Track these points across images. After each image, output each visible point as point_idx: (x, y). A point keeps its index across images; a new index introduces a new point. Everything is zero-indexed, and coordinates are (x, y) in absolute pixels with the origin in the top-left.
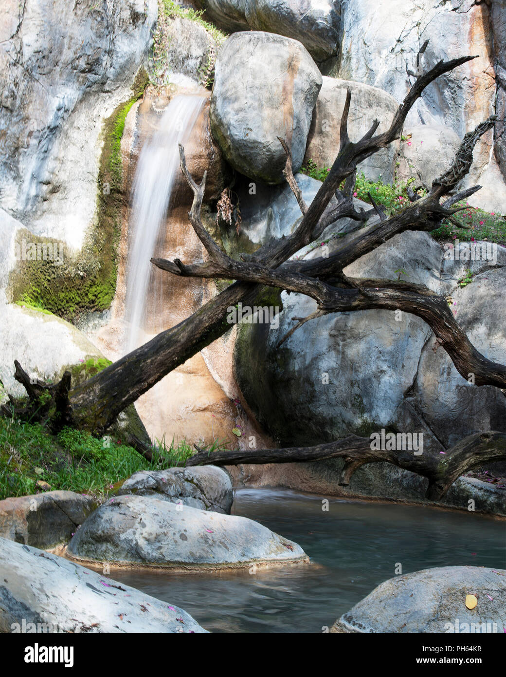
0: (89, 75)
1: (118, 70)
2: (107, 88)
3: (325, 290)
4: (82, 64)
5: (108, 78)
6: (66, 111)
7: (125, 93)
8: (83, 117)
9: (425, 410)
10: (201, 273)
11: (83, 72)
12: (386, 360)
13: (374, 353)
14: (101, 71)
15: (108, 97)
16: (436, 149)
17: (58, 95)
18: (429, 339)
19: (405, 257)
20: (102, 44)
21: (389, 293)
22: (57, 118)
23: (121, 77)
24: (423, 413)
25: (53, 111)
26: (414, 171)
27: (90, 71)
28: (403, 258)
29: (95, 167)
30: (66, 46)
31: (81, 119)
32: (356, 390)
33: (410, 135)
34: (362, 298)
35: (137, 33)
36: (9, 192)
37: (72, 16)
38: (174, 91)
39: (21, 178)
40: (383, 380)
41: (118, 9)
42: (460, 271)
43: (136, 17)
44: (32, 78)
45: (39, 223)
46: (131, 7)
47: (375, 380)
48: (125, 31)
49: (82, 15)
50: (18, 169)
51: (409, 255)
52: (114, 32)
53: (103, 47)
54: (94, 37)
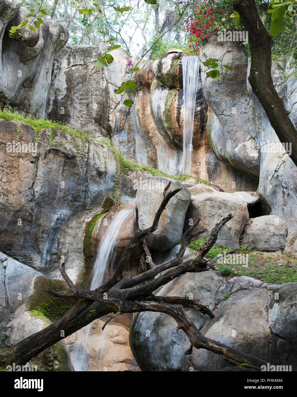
0: (75, 203)
1: (93, 199)
2: (88, 208)
3: (121, 303)
4: (70, 198)
5: (87, 203)
6: (62, 220)
7: (100, 210)
8: (74, 222)
9: (194, 362)
10: (65, 295)
11: (71, 201)
12: (176, 337)
13: (170, 333)
14: (82, 200)
15: (89, 212)
16: (264, 228)
17: (57, 213)
18: (202, 326)
19: (196, 285)
20: (80, 188)
21: (152, 303)
22: (56, 223)
23: (95, 201)
24: (193, 363)
25: (54, 221)
26: (250, 240)
27: (75, 201)
28: (195, 286)
29: (81, 245)
30: (58, 191)
31: (74, 224)
32: (163, 352)
33: (251, 222)
34: (137, 306)
35: (102, 181)
36: (36, 259)
37: (61, 177)
38: (123, 207)
39: (41, 252)
40: (175, 347)
41: (89, 171)
42: (227, 292)
43: (100, 174)
44: (41, 207)
45: (53, 273)
46: (97, 169)
47: (171, 347)
48: (94, 181)
49: (67, 176)
50: (39, 248)
51: (198, 284)
52: (87, 182)
53: (81, 189)
54: (75, 185)
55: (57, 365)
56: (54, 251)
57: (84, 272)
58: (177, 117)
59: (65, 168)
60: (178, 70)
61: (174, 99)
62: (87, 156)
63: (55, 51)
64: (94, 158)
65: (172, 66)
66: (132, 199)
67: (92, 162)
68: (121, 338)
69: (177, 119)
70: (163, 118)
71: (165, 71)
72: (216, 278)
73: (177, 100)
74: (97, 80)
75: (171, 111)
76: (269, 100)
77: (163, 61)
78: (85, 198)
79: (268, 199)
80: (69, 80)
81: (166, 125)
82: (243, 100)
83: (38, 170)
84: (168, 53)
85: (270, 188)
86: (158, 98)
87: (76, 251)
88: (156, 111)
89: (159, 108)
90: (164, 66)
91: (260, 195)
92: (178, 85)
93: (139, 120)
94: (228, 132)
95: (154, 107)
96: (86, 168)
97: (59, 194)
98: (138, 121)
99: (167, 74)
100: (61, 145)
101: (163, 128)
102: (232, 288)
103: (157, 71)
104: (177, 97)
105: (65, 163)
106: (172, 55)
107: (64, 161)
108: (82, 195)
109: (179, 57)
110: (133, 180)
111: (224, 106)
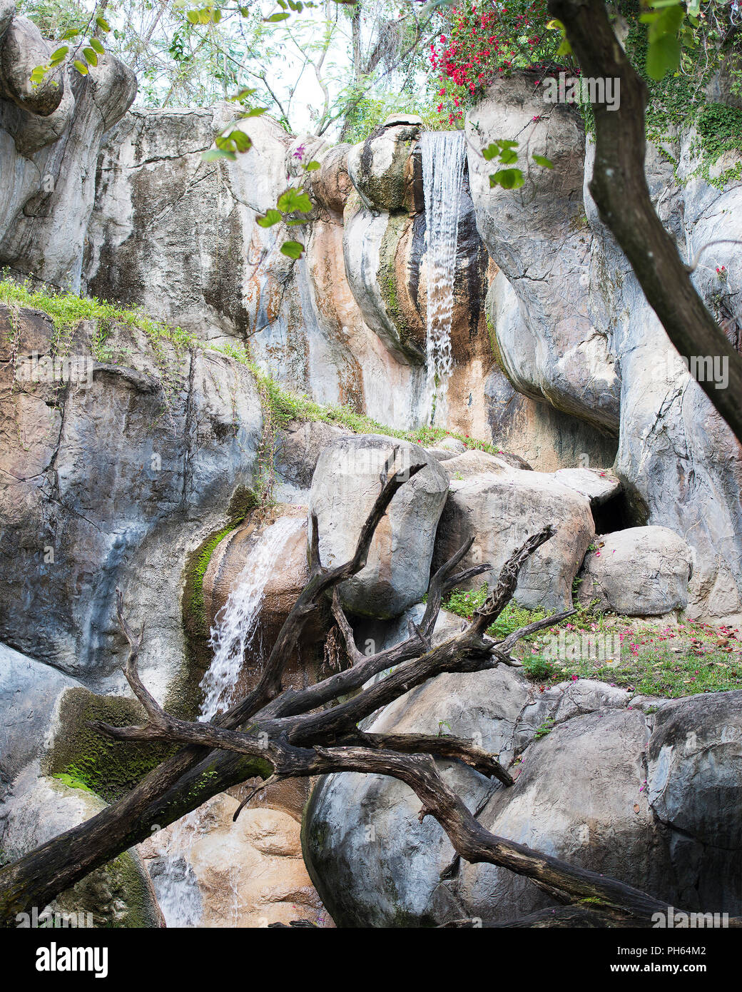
0: (159, 504)
1: (204, 494)
2: (191, 516)
3: (279, 751)
4: (146, 491)
5: (190, 505)
6: (128, 548)
7: (221, 519)
8: (158, 553)
9: (463, 896)
10: (138, 736)
11: (150, 499)
12: (417, 834)
13: (403, 826)
14: (178, 497)
15: (195, 527)
16: (632, 558)
17: (115, 531)
18: (483, 807)
20: (173, 467)
21: (356, 752)
22: (114, 556)
23: (210, 498)
24: (461, 900)
25: (108, 549)
26: (599, 589)
27: (160, 499)
28: (462, 706)
29: (176, 610)
30: (118, 474)
31: (157, 556)
32: (386, 872)
33: (601, 543)
34: (319, 759)
35: (226, 448)
36: (65, 647)
37: (123, 438)
38: (279, 513)
39: (78, 628)
40: (415, 859)
41: (194, 424)
42: (543, 719)
43: (221, 430)
44: (75, 515)
45: (107, 679)
46: (213, 420)
47: (405, 859)
48: (206, 448)
49: (138, 436)
50: (71, 619)
51: (471, 703)
52: (189, 452)
53: (175, 470)
54: (159, 460)
55: (121, 910)
56: (110, 624)
57: (185, 675)
58: (410, 284)
59: (134, 417)
60: (412, 167)
61: (402, 241)
62: (187, 387)
63: (104, 125)
64: (206, 391)
65: (396, 157)
66: (303, 491)
67: (200, 401)
68: (281, 841)
69: (410, 291)
70: (377, 289)
71: (378, 171)
72: (516, 685)
73: (410, 241)
74: (209, 195)
75: (395, 271)
76: (640, 239)
77: (374, 145)
78: (184, 492)
79: (642, 487)
80: (140, 197)
81: (383, 305)
82: (574, 240)
83: (66, 424)
84: (387, 126)
85: (645, 459)
86: (363, 238)
87: (164, 624)
88: (357, 270)
89: (365, 262)
90: (376, 159)
91: (623, 477)
92: (413, 204)
93: (317, 293)
94: (540, 320)
95: (352, 262)
96: (185, 417)
97: (121, 483)
98: (313, 297)
99: (383, 178)
100: (122, 360)
101: (377, 314)
102: (556, 709)
103: (358, 172)
104: (411, 235)
105: (133, 403)
106: (397, 130)
107: (131, 400)
108: (178, 483)
109: (414, 135)
110: (304, 443)
111: (528, 255)
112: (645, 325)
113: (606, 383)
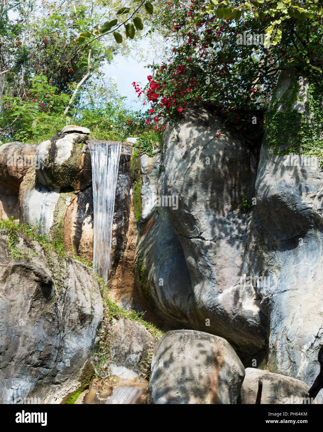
0: (41, 369)
1: (67, 364)
2: (57, 380)
4: (35, 359)
5: (58, 371)
7: (75, 384)
11: (36, 366)
14: (52, 365)
15: (57, 388)
17: (12, 387)
20: (53, 342)
23: (70, 368)
27: (42, 365)
30: (21, 344)
35: (84, 332)
37: (27, 318)
38: (116, 383)
41: (68, 312)
43: (84, 318)
46: (80, 310)
48: (73, 330)
49: (36, 317)
52: (64, 332)
53: (54, 344)
54: (46, 336)
58: (75, 237)
59: (38, 302)
60: (83, 161)
61: (70, 208)
64: (76, 289)
65: (73, 153)
66: (119, 368)
67: (72, 295)
69: (74, 242)
71: (60, 160)
73: (76, 209)
75: (63, 227)
77: (58, 143)
78: (56, 361)
84: (66, 132)
85: (304, 364)
86: (42, 203)
89: (43, 219)
90: (59, 153)
92: (78, 185)
96: (63, 306)
97: (21, 351)
99: (63, 166)
103: (46, 160)
104: (76, 205)
105: (37, 292)
106: (74, 136)
107: (36, 290)
108: (55, 354)
109: (85, 140)
110: (120, 334)
111: (204, 223)
112: (294, 276)
113: (252, 312)
